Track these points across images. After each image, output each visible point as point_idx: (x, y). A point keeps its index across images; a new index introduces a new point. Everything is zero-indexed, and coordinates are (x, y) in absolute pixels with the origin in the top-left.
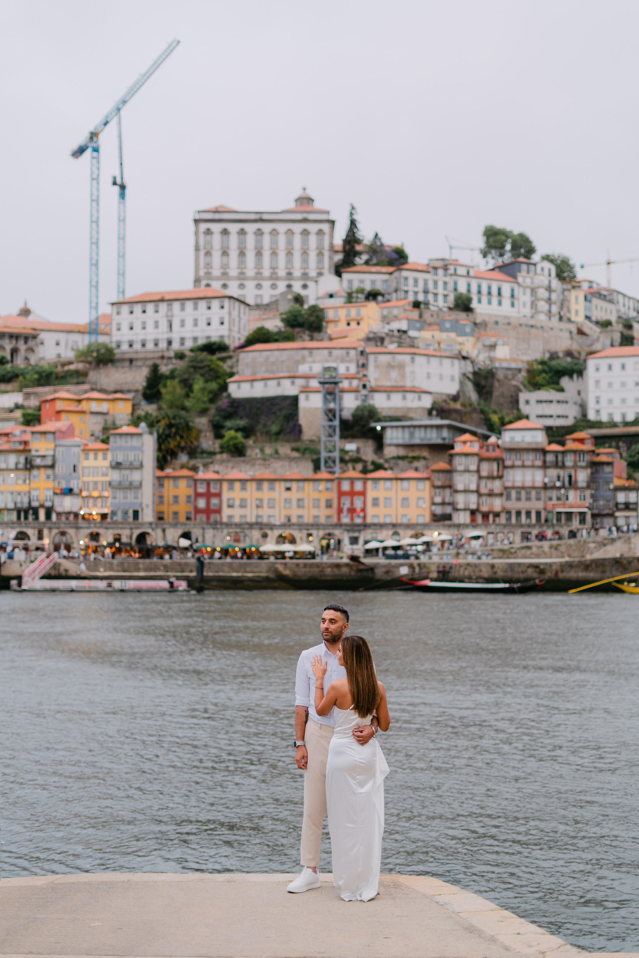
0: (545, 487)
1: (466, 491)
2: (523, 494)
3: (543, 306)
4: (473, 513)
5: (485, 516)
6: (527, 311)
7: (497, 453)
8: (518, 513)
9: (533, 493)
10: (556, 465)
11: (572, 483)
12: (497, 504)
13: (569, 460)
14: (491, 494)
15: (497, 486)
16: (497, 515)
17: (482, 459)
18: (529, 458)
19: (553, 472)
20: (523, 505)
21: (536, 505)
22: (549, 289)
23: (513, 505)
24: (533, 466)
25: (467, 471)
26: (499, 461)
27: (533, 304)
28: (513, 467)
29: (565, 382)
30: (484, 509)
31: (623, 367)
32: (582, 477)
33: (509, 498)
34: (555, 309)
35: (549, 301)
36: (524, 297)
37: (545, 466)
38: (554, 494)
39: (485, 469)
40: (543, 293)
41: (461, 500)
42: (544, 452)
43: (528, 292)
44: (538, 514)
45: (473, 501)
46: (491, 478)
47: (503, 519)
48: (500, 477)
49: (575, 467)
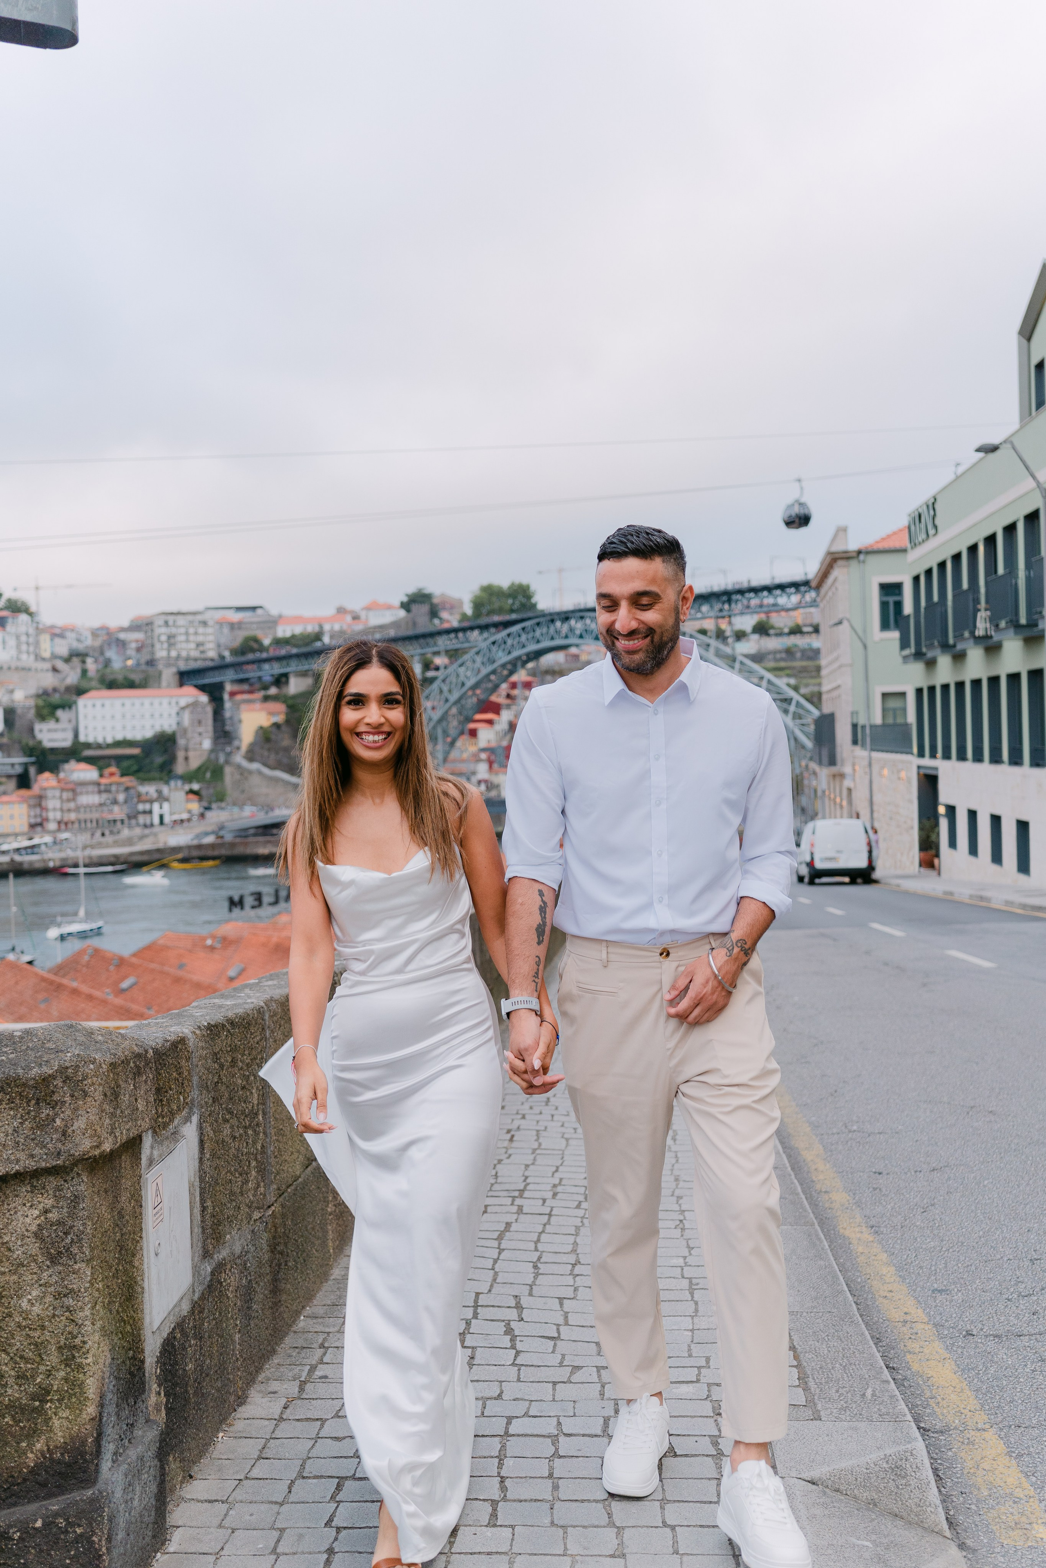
0: (101, 805)
1: (54, 809)
2: (88, 810)
3: (24, 647)
4: (59, 823)
5: (66, 824)
6: (14, 652)
7: (71, 786)
8: (85, 821)
9: (94, 809)
10: (108, 791)
11: (115, 802)
12: (73, 816)
13: (114, 788)
14: (69, 810)
15: (72, 805)
16: (73, 823)
17: (63, 790)
18: (90, 788)
19: (104, 796)
20: (88, 816)
21: (95, 815)
22: (27, 635)
23: (82, 816)
24: (93, 793)
25: (54, 797)
26: (73, 791)
27: (18, 646)
28: (81, 793)
29: (59, 713)
30: (66, 819)
31: (103, 705)
32: (121, 797)
33: (79, 812)
34: (31, 649)
35: (28, 644)
36: (12, 642)
37: (100, 792)
38: (105, 808)
39: (65, 795)
40: (24, 638)
41: (51, 815)
42: (99, 784)
43: (14, 638)
44: (97, 821)
45: (58, 815)
46: (69, 800)
47: (76, 825)
48: (74, 799)
49: (117, 792)
